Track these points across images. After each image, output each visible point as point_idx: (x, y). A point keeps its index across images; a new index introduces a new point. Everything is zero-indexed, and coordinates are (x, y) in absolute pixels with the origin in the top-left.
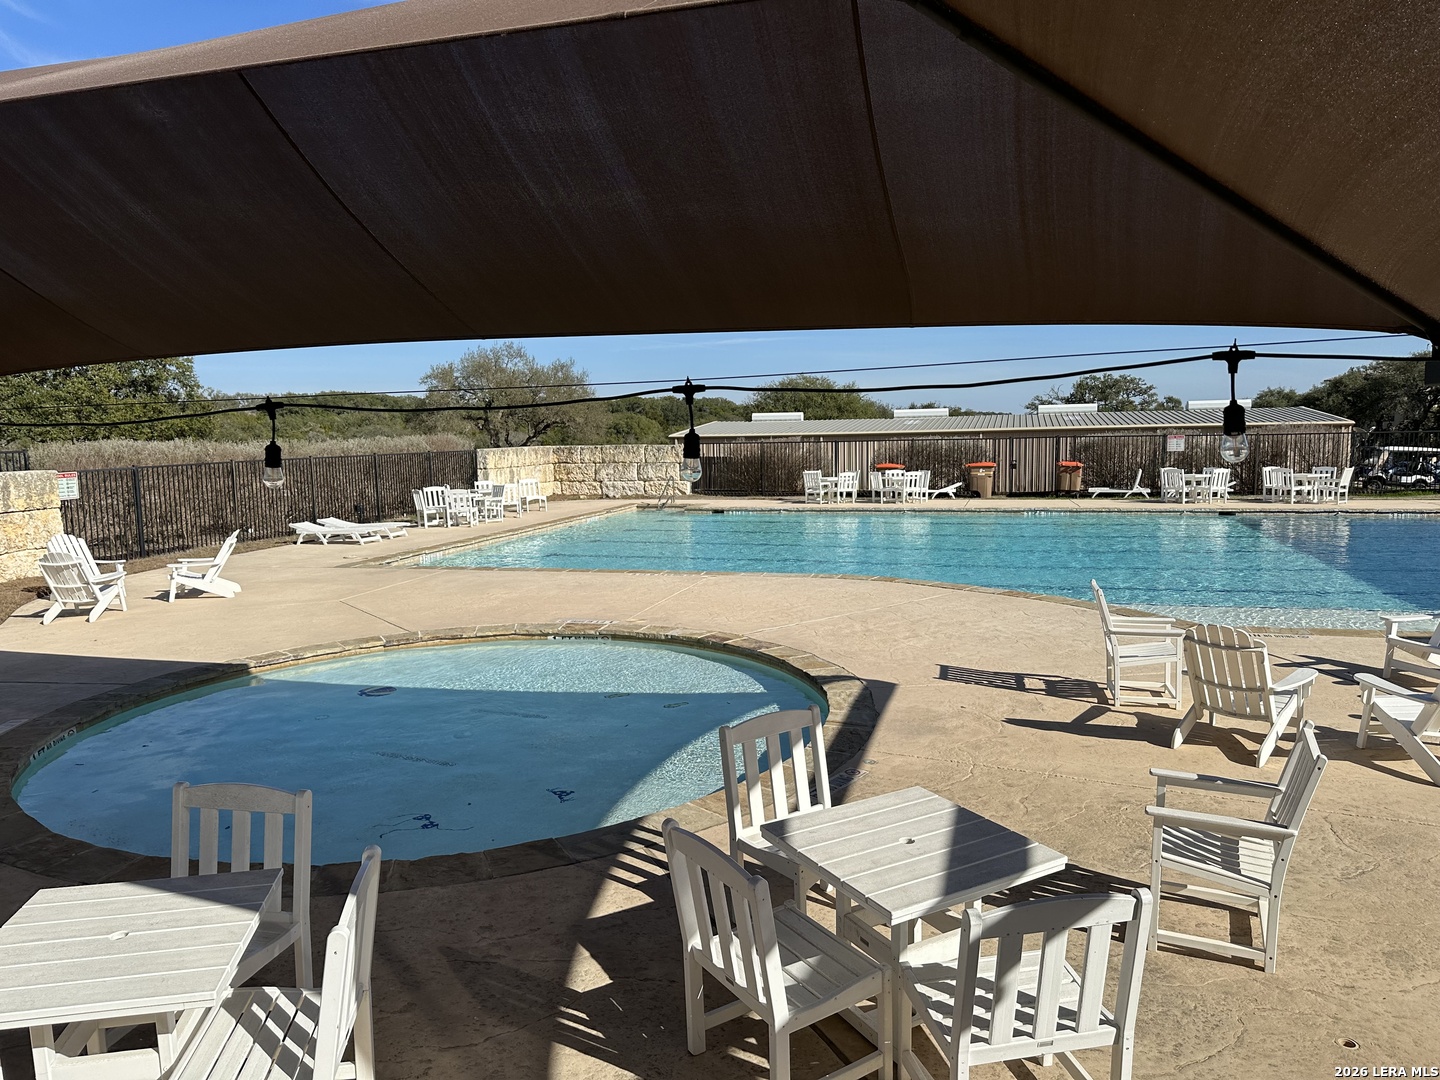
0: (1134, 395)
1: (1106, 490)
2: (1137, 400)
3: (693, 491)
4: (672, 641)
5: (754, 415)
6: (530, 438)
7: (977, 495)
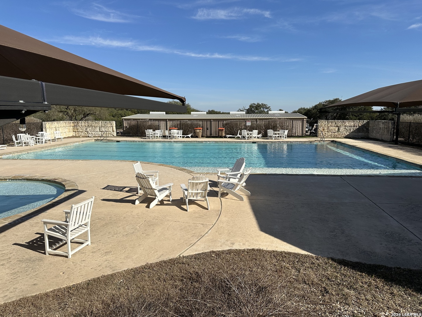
0: (265, 109)
1: (231, 136)
2: (266, 110)
3: (117, 135)
4: (43, 181)
5: (150, 112)
6: (82, 118)
7: (197, 137)
